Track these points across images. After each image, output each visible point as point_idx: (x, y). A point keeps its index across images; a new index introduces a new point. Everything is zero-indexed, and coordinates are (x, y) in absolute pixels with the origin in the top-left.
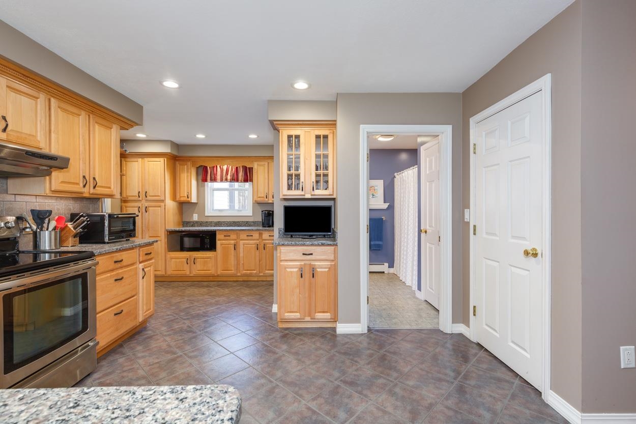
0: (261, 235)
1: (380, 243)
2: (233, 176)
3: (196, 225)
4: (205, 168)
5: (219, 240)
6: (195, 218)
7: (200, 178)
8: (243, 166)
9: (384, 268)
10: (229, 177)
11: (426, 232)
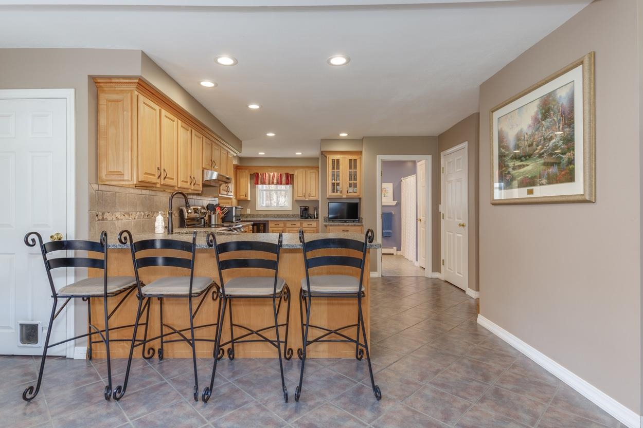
0: (301, 224)
1: (390, 231)
2: (277, 180)
3: (249, 217)
4: (257, 174)
5: (271, 227)
6: (249, 211)
7: (253, 181)
8: (285, 173)
9: (393, 250)
10: (275, 181)
11: (420, 220)
